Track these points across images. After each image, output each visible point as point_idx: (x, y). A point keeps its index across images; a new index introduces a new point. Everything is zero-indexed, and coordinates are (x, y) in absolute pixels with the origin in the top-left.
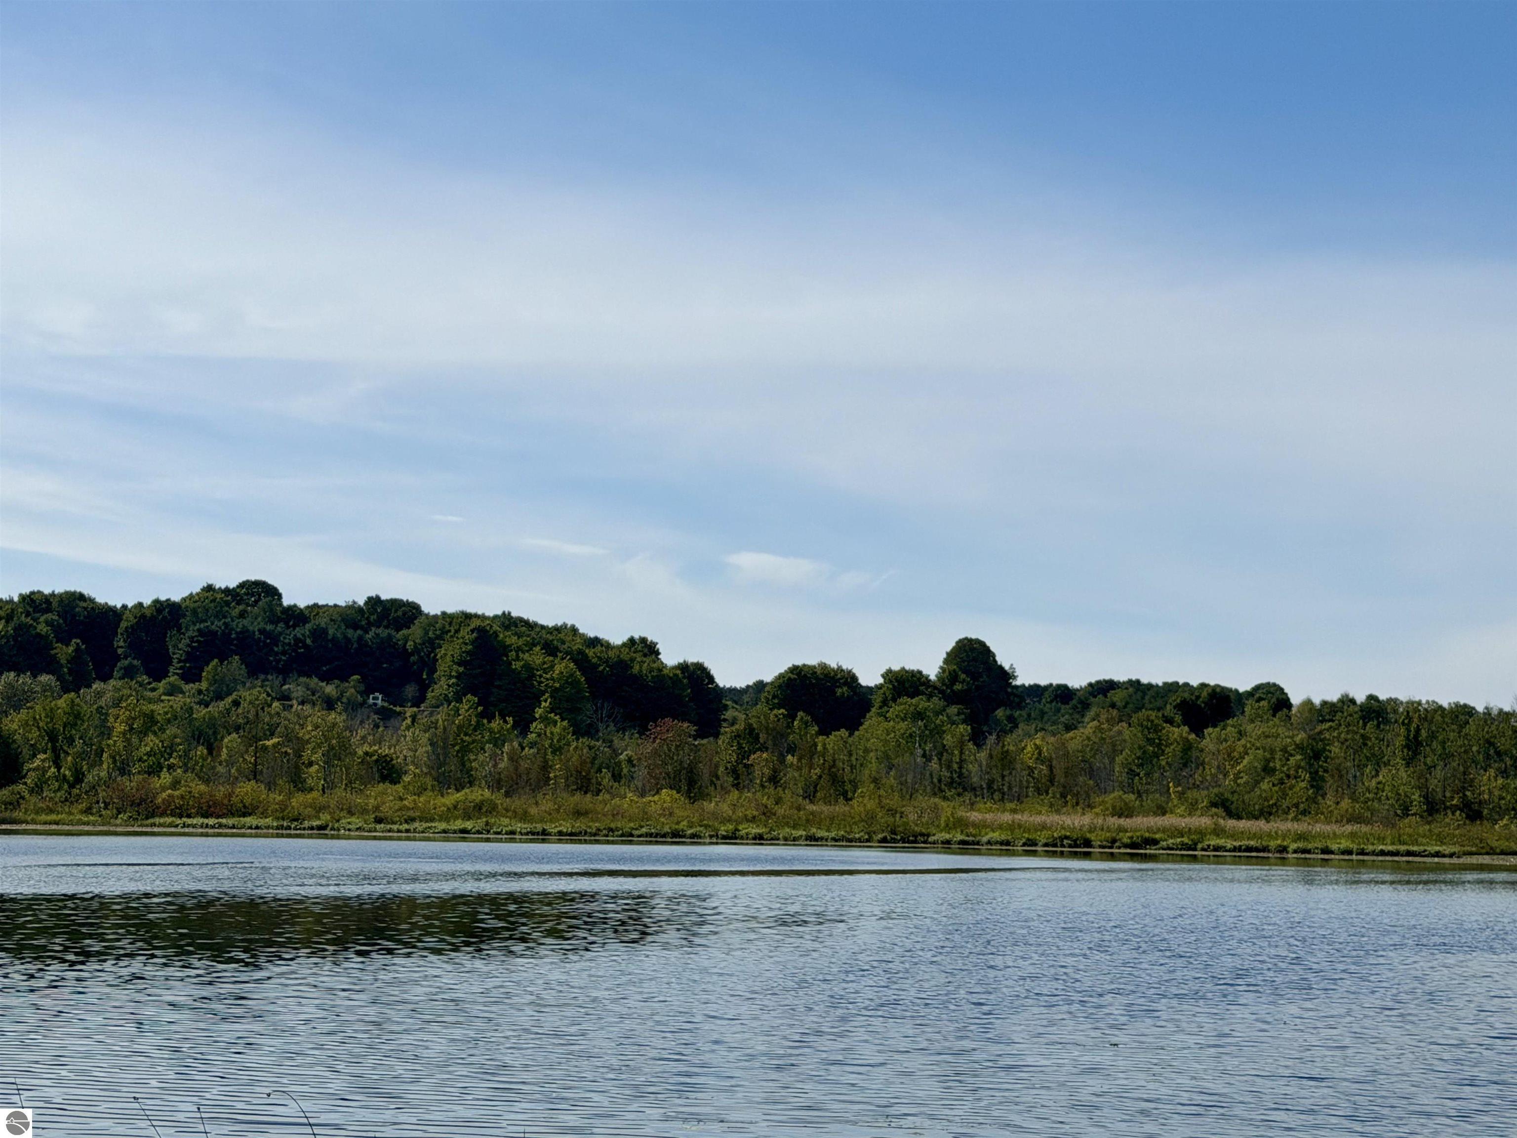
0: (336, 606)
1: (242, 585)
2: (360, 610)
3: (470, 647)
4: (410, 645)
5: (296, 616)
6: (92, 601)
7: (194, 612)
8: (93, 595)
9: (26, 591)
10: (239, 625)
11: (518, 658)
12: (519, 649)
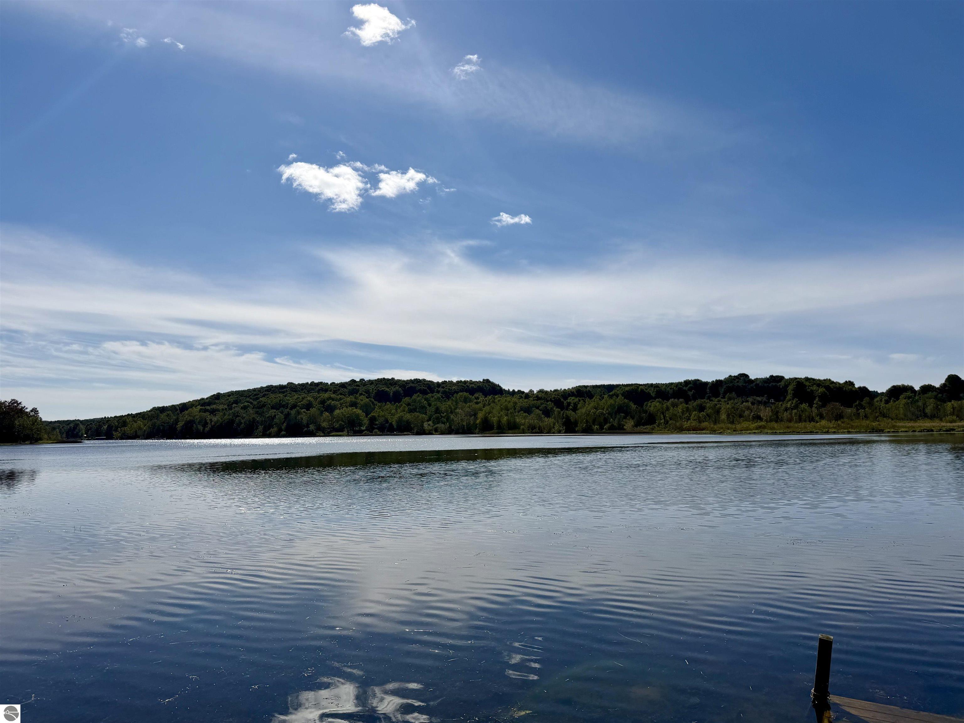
0: (762, 378)
1: (739, 375)
2: (768, 378)
3: (795, 386)
4: (781, 387)
5: (752, 381)
6: (701, 381)
7: (725, 382)
8: (701, 380)
9: (685, 379)
10: (736, 384)
11: (809, 388)
12: (809, 386)
